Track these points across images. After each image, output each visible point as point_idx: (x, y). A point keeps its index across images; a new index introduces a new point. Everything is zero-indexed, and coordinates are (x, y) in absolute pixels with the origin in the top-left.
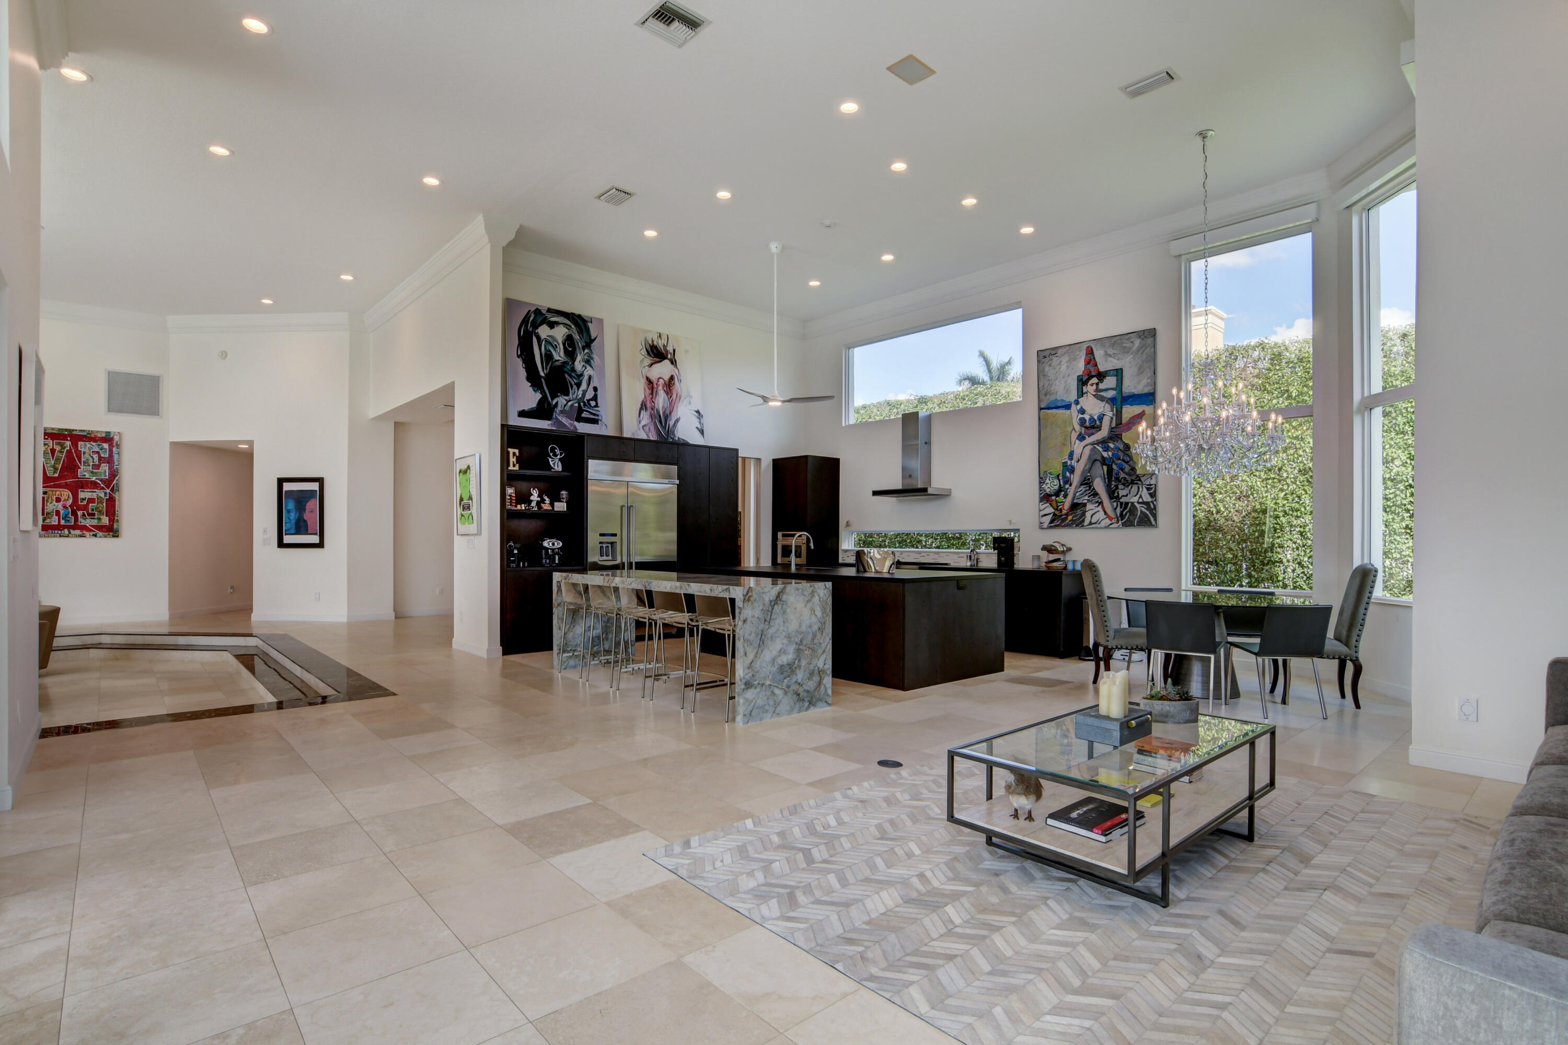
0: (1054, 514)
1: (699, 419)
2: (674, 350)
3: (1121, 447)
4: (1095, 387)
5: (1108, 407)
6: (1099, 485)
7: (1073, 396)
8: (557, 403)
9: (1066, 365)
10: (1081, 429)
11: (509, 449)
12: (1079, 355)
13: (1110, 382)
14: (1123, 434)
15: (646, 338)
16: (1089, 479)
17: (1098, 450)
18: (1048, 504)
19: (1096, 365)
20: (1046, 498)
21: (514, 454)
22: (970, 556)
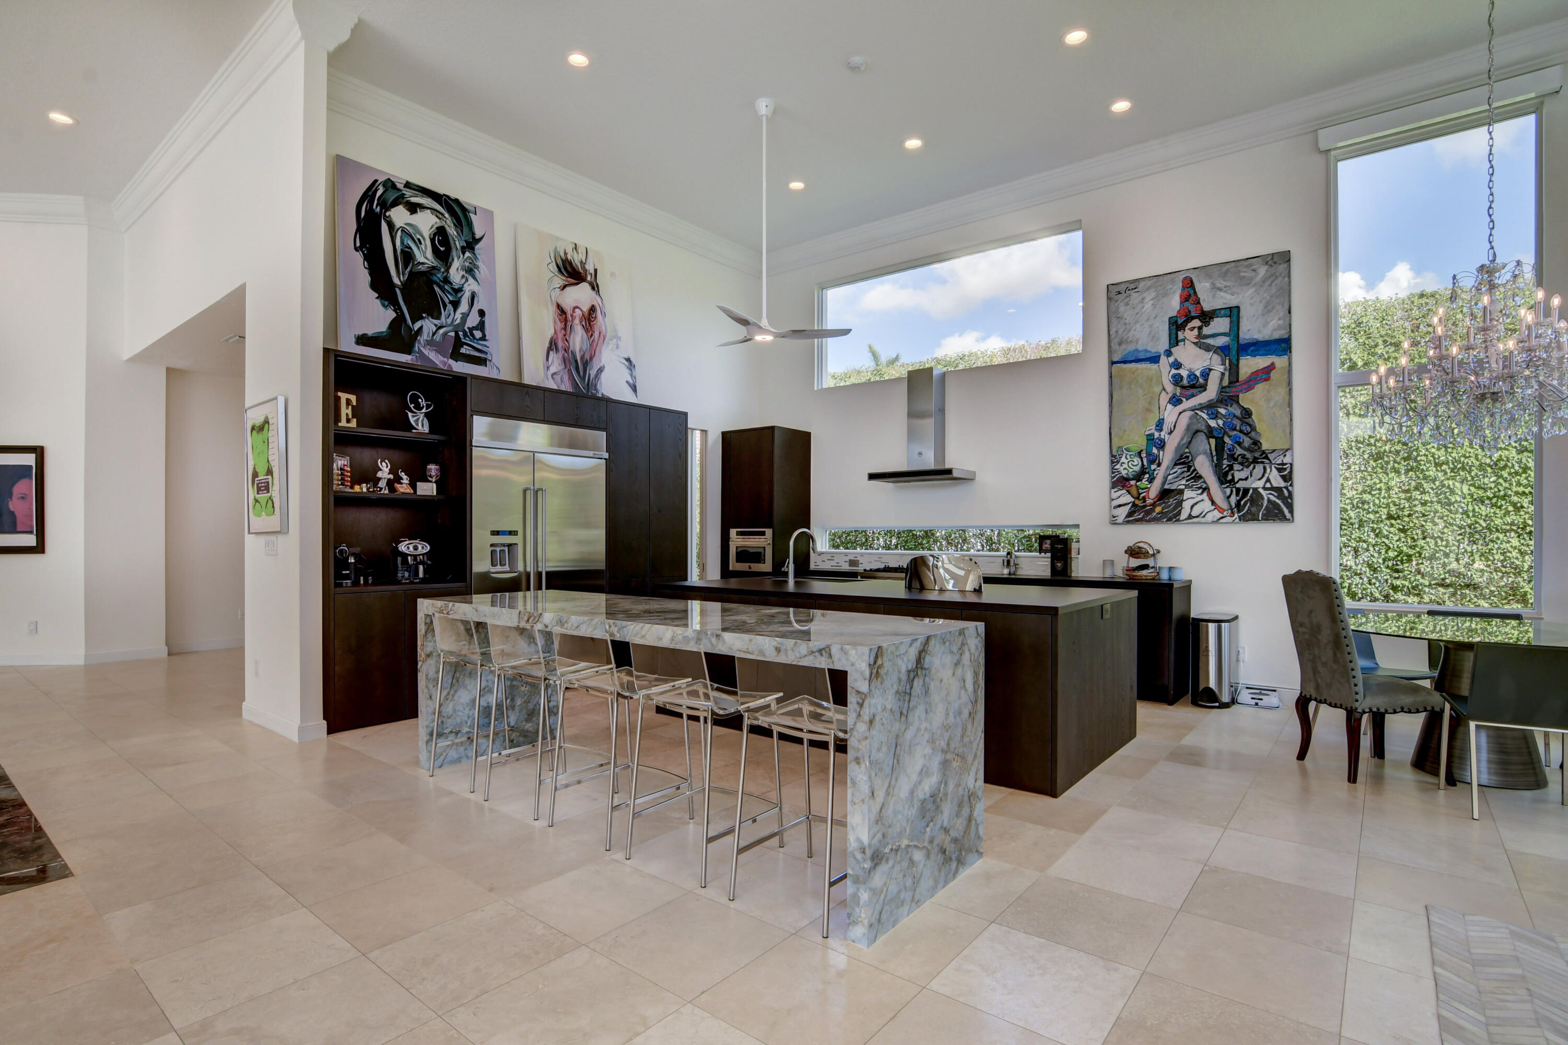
0: (1134, 505)
1: (631, 370)
2: (596, 271)
3: (1238, 412)
4: (1196, 332)
5: (1217, 359)
6: (1203, 465)
7: (1163, 344)
8: (421, 328)
9: (1152, 302)
10: (1175, 390)
11: (340, 394)
12: (1171, 289)
13: (1220, 325)
14: (1241, 395)
15: (556, 249)
16: (1187, 457)
17: (1201, 417)
18: (1124, 491)
19: (1199, 303)
20: (1120, 482)
21: (348, 402)
22: (1008, 562)
